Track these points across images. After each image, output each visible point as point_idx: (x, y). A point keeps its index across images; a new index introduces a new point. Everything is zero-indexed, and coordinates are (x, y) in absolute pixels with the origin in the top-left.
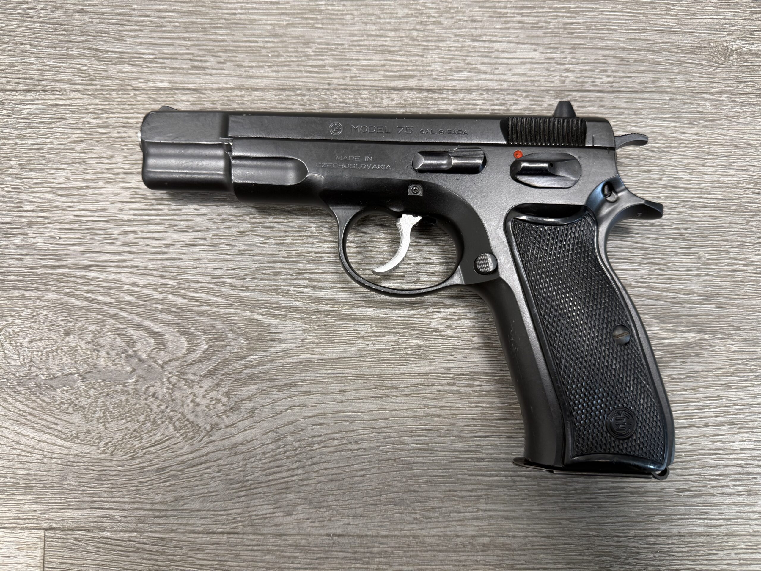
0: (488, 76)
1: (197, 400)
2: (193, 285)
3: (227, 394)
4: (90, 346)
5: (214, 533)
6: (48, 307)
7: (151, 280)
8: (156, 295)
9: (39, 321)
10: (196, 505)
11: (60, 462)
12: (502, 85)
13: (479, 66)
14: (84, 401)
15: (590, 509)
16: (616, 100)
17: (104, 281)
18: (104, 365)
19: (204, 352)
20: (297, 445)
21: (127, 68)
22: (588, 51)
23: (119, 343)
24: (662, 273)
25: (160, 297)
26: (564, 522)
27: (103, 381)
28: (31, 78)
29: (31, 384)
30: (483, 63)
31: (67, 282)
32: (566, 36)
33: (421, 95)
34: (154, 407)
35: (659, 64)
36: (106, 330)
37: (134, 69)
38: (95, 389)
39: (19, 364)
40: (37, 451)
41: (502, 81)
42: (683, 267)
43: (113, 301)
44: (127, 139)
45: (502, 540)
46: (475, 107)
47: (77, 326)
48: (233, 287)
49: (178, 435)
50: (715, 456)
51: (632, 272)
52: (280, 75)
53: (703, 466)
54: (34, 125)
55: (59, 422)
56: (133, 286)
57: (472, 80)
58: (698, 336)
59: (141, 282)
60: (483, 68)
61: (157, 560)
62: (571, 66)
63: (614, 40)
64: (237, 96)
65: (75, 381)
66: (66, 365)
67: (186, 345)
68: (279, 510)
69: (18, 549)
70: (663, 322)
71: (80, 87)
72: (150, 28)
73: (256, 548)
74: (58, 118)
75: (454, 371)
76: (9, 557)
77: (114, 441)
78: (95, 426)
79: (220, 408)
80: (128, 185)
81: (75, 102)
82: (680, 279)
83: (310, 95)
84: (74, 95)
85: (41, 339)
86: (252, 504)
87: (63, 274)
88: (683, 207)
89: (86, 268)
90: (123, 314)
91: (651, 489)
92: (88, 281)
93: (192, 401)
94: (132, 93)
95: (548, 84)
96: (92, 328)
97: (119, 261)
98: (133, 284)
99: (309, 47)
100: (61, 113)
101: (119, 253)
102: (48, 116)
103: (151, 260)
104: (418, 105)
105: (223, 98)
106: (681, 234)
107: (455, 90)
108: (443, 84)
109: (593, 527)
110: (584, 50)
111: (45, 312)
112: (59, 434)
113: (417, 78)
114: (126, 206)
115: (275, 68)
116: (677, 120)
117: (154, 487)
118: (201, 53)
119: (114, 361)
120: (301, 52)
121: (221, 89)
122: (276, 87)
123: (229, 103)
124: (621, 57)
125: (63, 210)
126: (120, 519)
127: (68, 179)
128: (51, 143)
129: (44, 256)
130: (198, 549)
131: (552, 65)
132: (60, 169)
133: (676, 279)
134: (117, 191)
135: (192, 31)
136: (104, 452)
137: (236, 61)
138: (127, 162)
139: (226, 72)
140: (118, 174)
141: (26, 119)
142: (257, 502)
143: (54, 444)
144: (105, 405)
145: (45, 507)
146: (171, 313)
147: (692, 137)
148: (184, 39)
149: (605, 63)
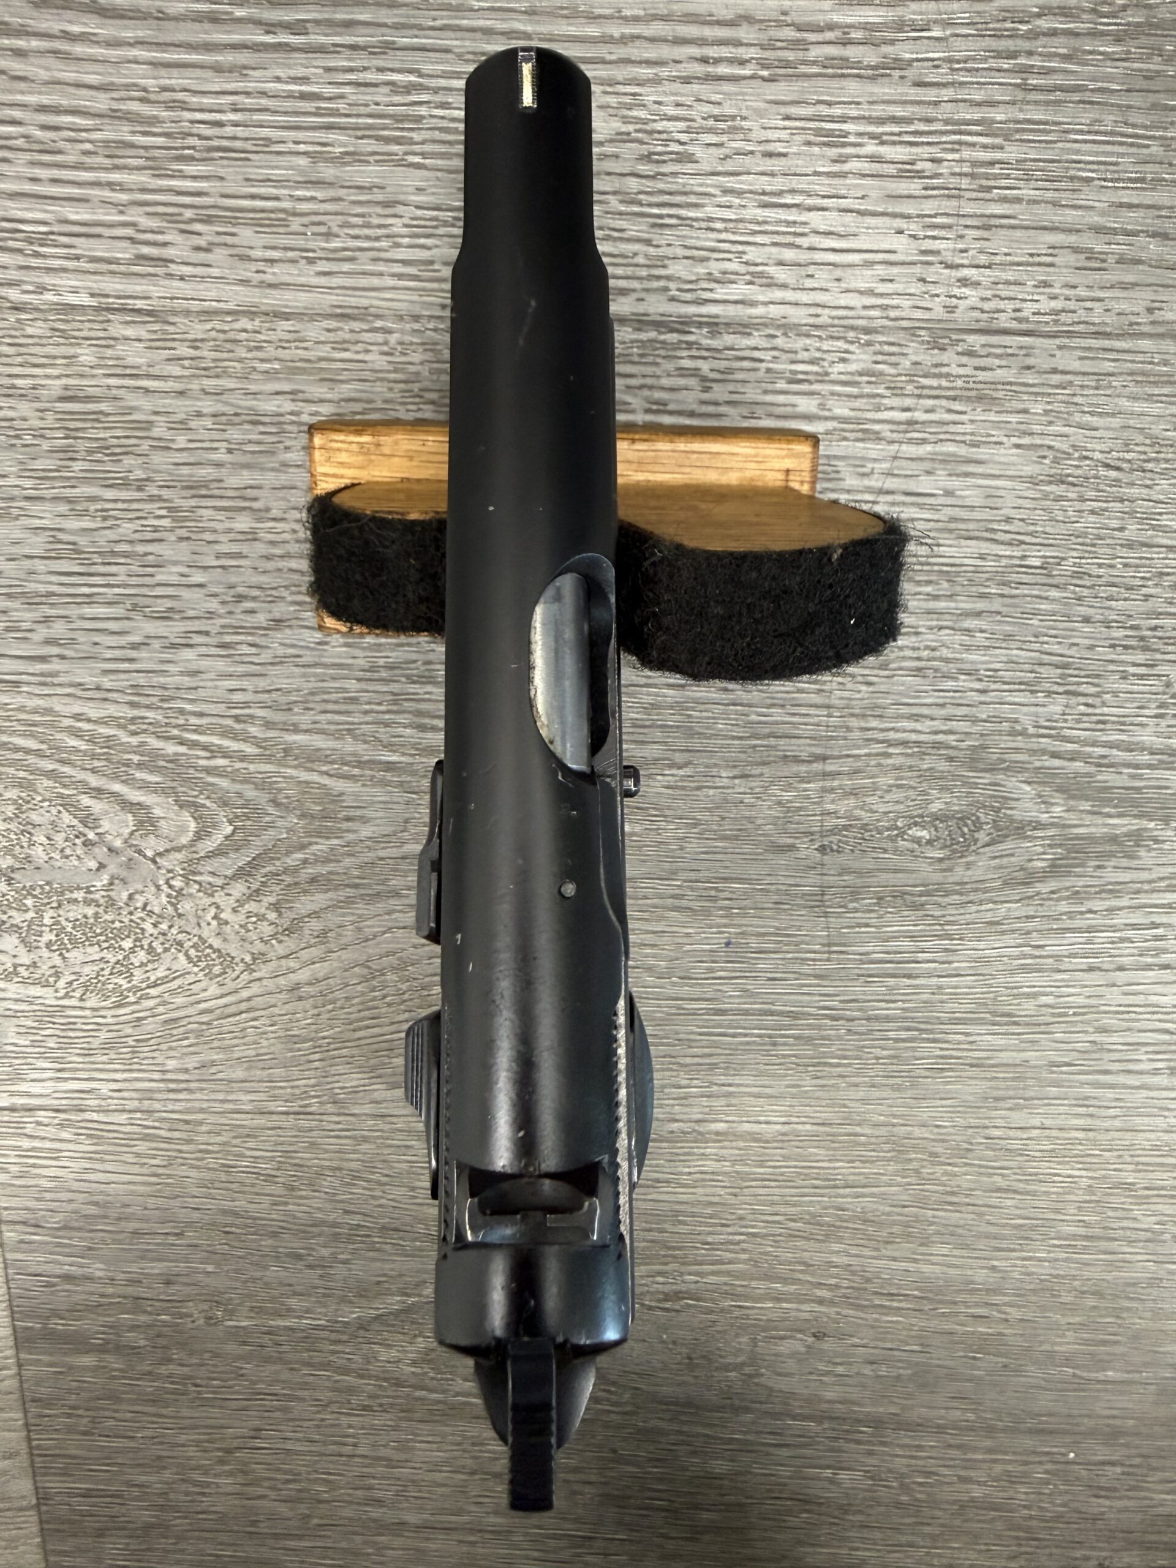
0: (789, 295)
1: (222, 916)
2: (194, 720)
4: (13, 826)
5: (272, 1113)
7: (112, 710)
8: (125, 738)
10: (239, 1073)
12: (817, 316)
13: (771, 270)
14: (17, 918)
16: (1058, 353)
17: (19, 709)
19: (227, 837)
22: (1018, 233)
23: (67, 821)
25: (134, 740)
27: (48, 883)
30: (781, 263)
32: (974, 195)
33: (643, 336)
34: (147, 926)
38: (35, 896)
41: (818, 305)
42: (1133, 700)
43: (44, 747)
45: (747, 1127)
46: (757, 365)
48: (268, 725)
49: (196, 969)
52: (335, 281)
56: (79, 720)
57: (753, 304)
58: (1136, 824)
59: (93, 714)
60: (781, 274)
61: (180, 1151)
62: (974, 271)
63: (1080, 207)
64: (245, 331)
67: (193, 825)
70: (1073, 797)
72: (28, 156)
73: (343, 1133)
77: (82, 980)
79: (267, 929)
80: (37, 523)
83: (402, 332)
86: (333, 1072)
88: (1158, 585)
90: (67, 770)
93: (215, 917)
94: (12, 317)
95: (919, 314)
96: (11, 794)
97: (42, 675)
98: (77, 717)
99: (395, 216)
101: (43, 659)
103: (106, 672)
104: (636, 359)
105: (213, 334)
106: (1142, 638)
107: (717, 324)
108: (692, 309)
109: (899, 1113)
110: (1011, 232)
113: (635, 296)
114: (40, 565)
117: (164, 1047)
118: (153, 223)
119: (62, 851)
120: (380, 226)
121: (208, 314)
122: (329, 311)
123: (228, 346)
124: (1091, 251)
131: (932, 269)
133: (1114, 722)
134: (18, 534)
135: (125, 167)
137: (233, 246)
138: (27, 473)
139: (215, 272)
140: (12, 499)
144: (58, 923)
146: (157, 770)
148: (110, 185)
149: (1051, 265)
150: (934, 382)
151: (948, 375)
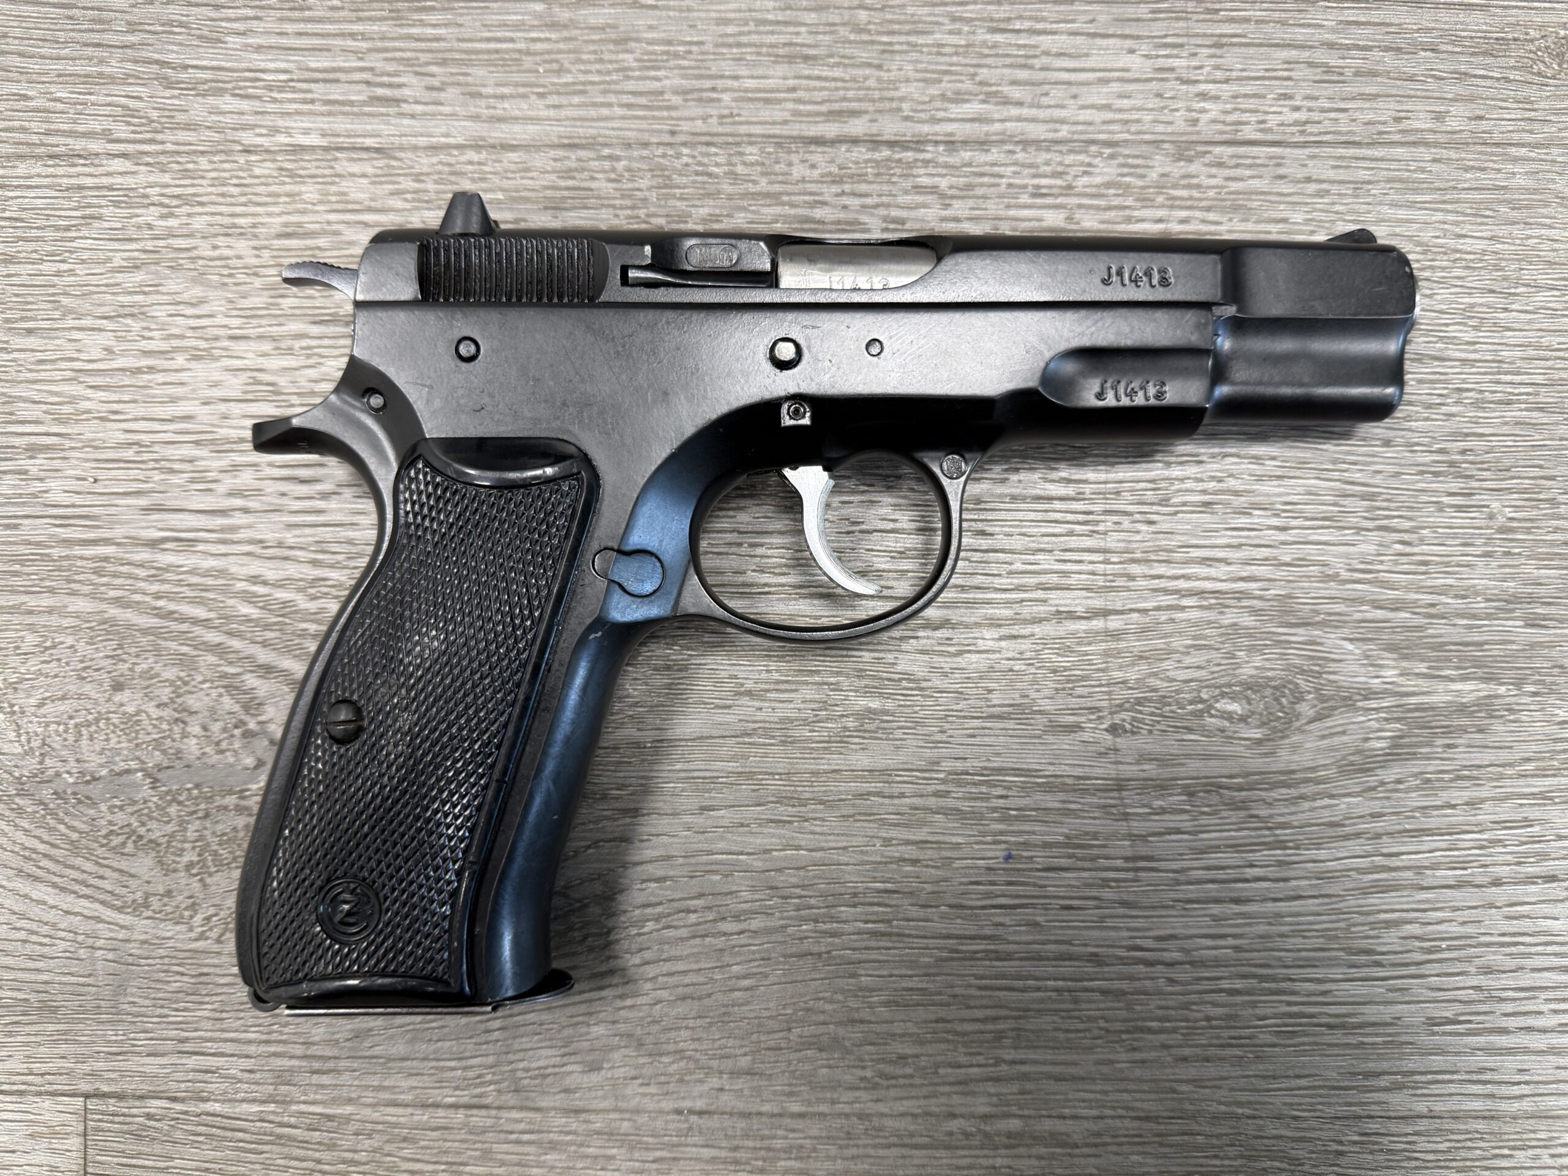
0: (1025, 112)
4: (167, 713)
5: (437, 1106)
6: (75, 630)
7: (292, 570)
8: (303, 603)
9: (59, 660)
10: (400, 1047)
11: (110, 956)
12: (1056, 131)
13: (1005, 89)
14: (157, 831)
15: (1239, 1061)
16: (1311, 163)
17: (192, 572)
18: (198, 753)
21: (228, 103)
22: (1252, 50)
23: (227, 707)
24: (1408, 549)
25: (312, 606)
26: (1184, 1088)
27: (197, 786)
28: (24, 130)
29: (46, 793)
30: (1014, 83)
31: (115, 575)
32: (1202, 17)
33: (877, 155)
35: (1411, 79)
36: (200, 678)
37: (245, 105)
38: (180, 803)
39: (20, 750)
40: (62, 934)
41: (1056, 122)
42: (1455, 536)
43: (212, 615)
44: (233, 262)
45: (1048, 1124)
46: (997, 180)
47: (138, 669)
50: (1513, 949)
51: (1343, 549)
52: (564, 113)
53: (1488, 971)
54: (34, 233)
55: (108, 873)
56: (255, 583)
57: (989, 121)
58: (1484, 689)
59: (271, 575)
60: (1015, 93)
61: (319, 1162)
62: (1211, 86)
63: (1309, 25)
64: (471, 163)
65: (136, 786)
66: (117, 752)
68: (573, 1059)
69: (32, 1136)
70: (1405, 657)
71: (130, 148)
72: (279, 14)
73: (526, 1137)
74: (83, 218)
75: (947, 765)
76: (13, 1152)
77: (222, 914)
78: (183, 881)
80: (238, 363)
81: (118, 180)
82: (1447, 564)
83: (630, 159)
84: (118, 165)
85: (64, 698)
86: (516, 1046)
87: (106, 559)
88: (1458, 402)
89: (153, 544)
90: (236, 644)
91: (1373, 1019)
92: (158, 573)
94: (242, 160)
95: (1160, 128)
96: (170, 673)
97: (222, 530)
98: (254, 579)
99: (627, 51)
100: (89, 205)
101: (223, 512)
102: (62, 213)
103: (291, 526)
104: (870, 178)
105: (440, 167)
106: (1452, 464)
107: (953, 142)
108: (926, 128)
109: (1244, 1099)
110: (1243, 50)
111: (70, 641)
112: (108, 898)
113: (867, 117)
114: (235, 409)
115: (554, 100)
116: (1449, 207)
118: (390, 67)
119: (218, 744)
120: (611, 62)
121: (434, 149)
122: (556, 141)
123: (453, 178)
124: (1326, 65)
125: (101, 419)
126: (240, 1075)
127: (109, 350)
128: (71, 272)
129: (64, 520)
130: (405, 1140)
131: (1168, 85)
132: (93, 329)
133: (1437, 563)
134: (216, 376)
135: (370, 19)
136: (202, 937)
137: (467, 85)
138: (235, 313)
139: (446, 109)
140: (216, 338)
141: (16, 219)
142: (525, 1042)
143: (98, 919)
144: (202, 838)
145: (84, 1050)
147: (1481, 245)
148: (353, 36)
149: (1289, 79)
150: (1184, 193)
151: (1198, 186)
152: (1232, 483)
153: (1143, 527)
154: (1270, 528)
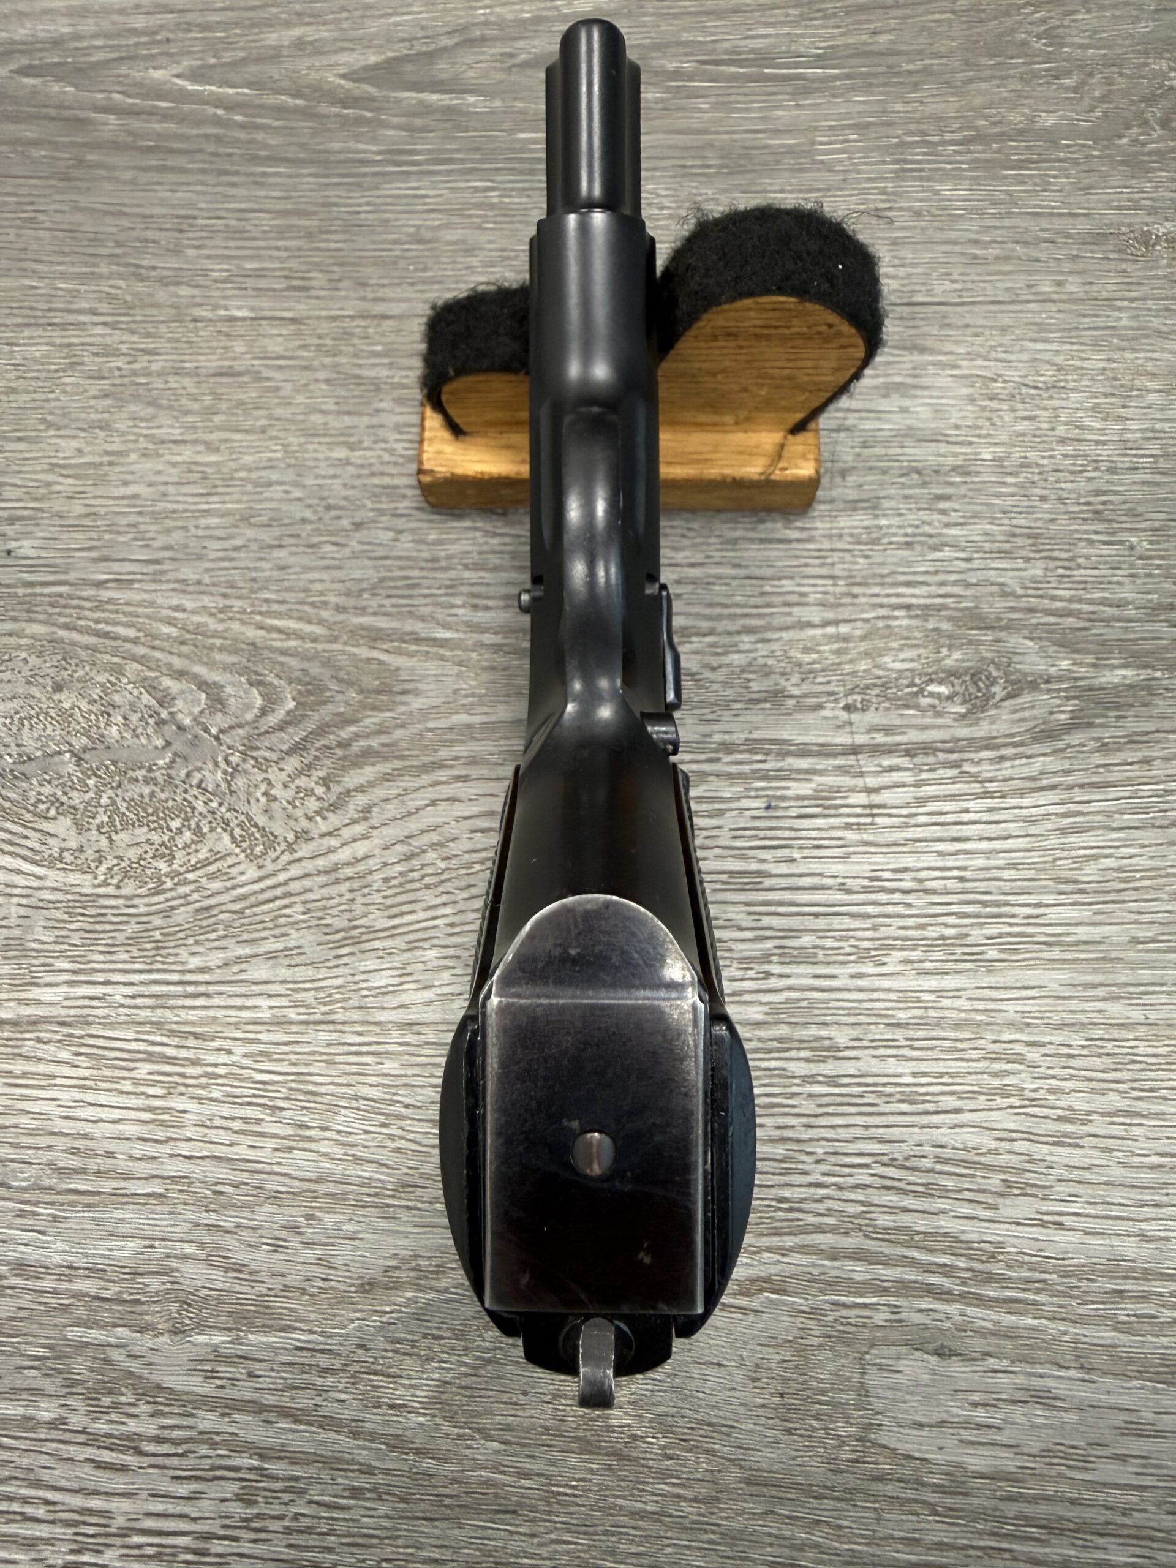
1: (273, 792)
2: (276, 607)
3: (325, 782)
4: (95, 708)
5: (291, 1023)
6: (29, 648)
8: (213, 624)
10: (261, 973)
11: (24, 901)
14: (77, 799)
17: (127, 604)
19: (288, 713)
20: (443, 865)
21: (185, 291)
23: (145, 701)
24: (1068, 573)
25: (220, 627)
27: (114, 763)
28: (32, 308)
31: (65, 607)
34: (200, 806)
35: (1038, 260)
37: (196, 292)
38: (98, 776)
42: (1106, 563)
43: (141, 634)
47: (76, 675)
48: (340, 609)
49: (237, 850)
51: (1016, 573)
55: (30, 833)
56: (176, 611)
58: (1144, 674)
59: (190, 605)
63: (959, 230)
64: (359, 327)
65: (64, 764)
66: (51, 738)
67: (259, 702)
68: (409, 978)
71: (109, 319)
72: (224, 235)
73: (364, 1049)
74: (69, 364)
75: (717, 738)
79: (313, 804)
80: (178, 459)
81: (98, 339)
82: (1102, 583)
86: (362, 969)
87: (61, 595)
88: (1096, 469)
89: (100, 584)
92: (100, 606)
93: (265, 794)
94: (191, 326)
97: (155, 573)
98: (175, 608)
100: (75, 356)
101: (158, 561)
102: (55, 361)
103: (208, 570)
105: (335, 330)
106: (1097, 512)
110: (913, 246)
111: (24, 655)
112: (28, 853)
114: (173, 489)
115: (420, 287)
116: (1073, 340)
118: (302, 267)
119: (134, 730)
121: (333, 318)
124: (973, 254)
125: (69, 497)
127: (79, 451)
129: (32, 568)
130: (262, 1054)
136: (105, 884)
143: (18, 871)
147: (1101, 365)
152: (927, 529)
153: (861, 560)
154: (958, 559)
